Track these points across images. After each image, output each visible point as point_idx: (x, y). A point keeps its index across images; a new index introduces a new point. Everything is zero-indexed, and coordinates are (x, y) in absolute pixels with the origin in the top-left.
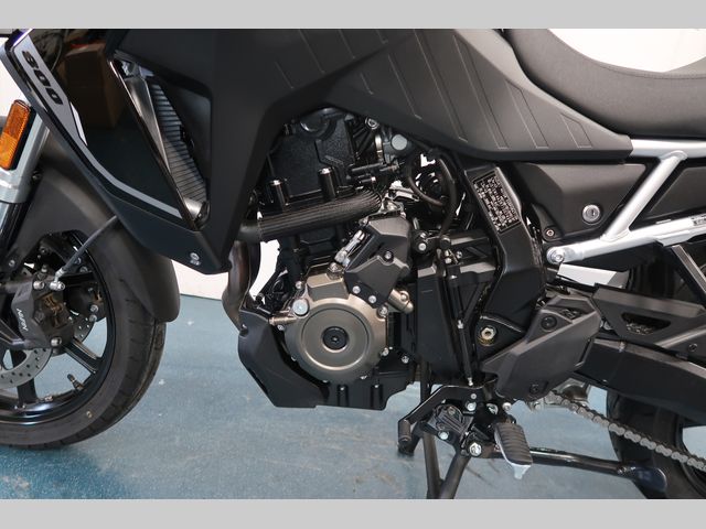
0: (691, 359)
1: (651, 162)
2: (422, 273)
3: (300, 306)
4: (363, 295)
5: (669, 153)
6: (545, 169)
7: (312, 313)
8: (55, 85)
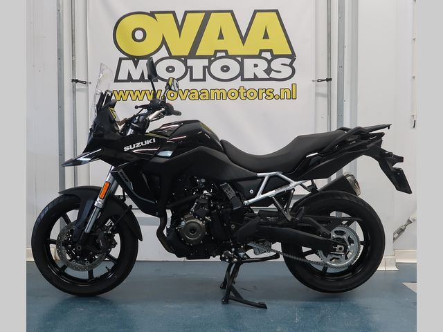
0: (288, 227)
1: (263, 178)
2: (213, 212)
3: (183, 223)
4: (198, 218)
5: (266, 175)
6: (239, 182)
7: (187, 224)
8: (127, 178)
